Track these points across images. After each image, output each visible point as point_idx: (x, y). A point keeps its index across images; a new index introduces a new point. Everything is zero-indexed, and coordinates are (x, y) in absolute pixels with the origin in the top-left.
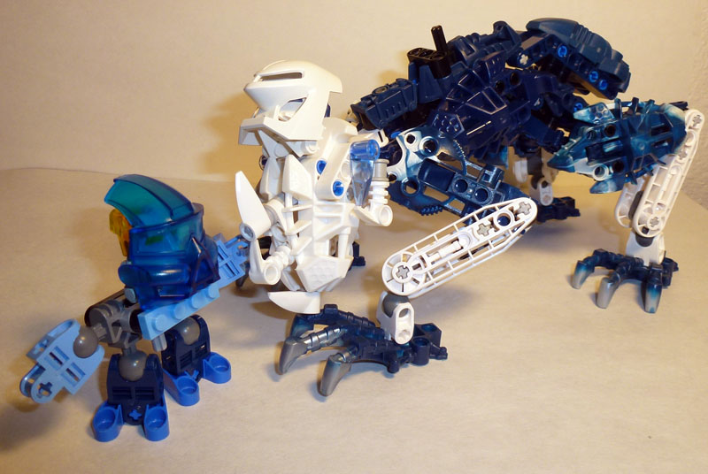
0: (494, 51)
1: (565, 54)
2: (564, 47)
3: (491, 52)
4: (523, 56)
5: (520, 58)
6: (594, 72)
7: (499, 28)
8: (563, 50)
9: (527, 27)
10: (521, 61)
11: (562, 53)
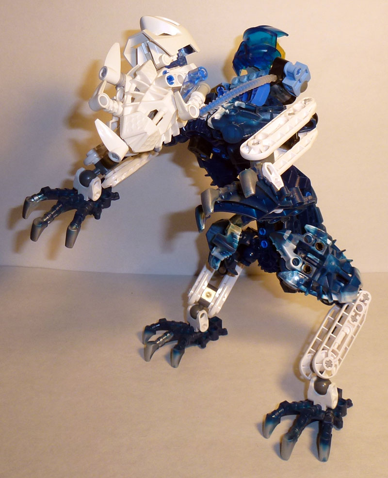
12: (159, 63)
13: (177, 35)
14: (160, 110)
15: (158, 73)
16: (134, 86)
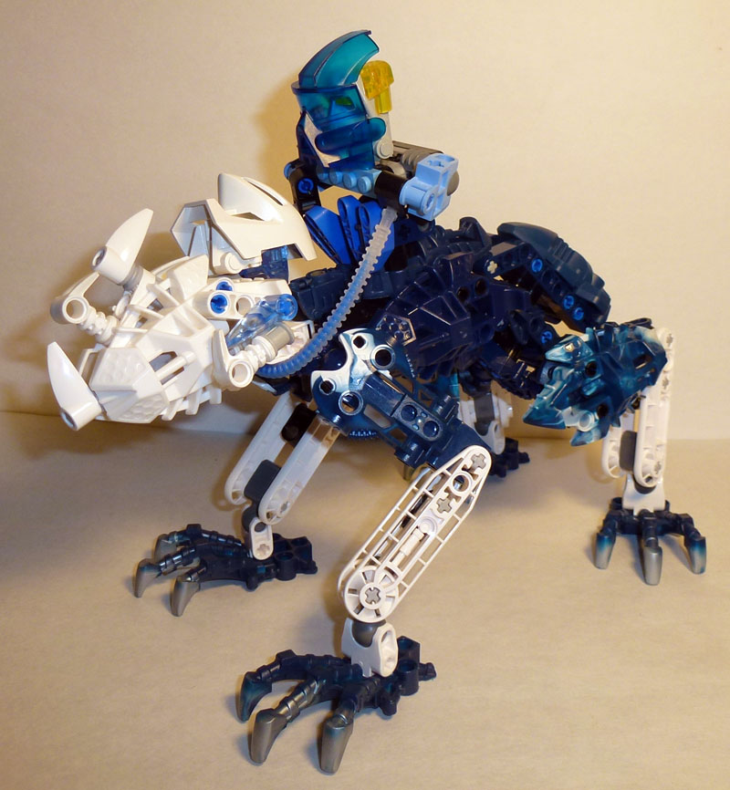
0: (460, 251)
1: (540, 269)
2: (539, 260)
3: (456, 252)
4: (492, 263)
5: (488, 264)
6: (569, 297)
7: (467, 225)
8: (538, 264)
9: (499, 230)
10: (489, 269)
11: (536, 267)
12: (219, 264)
13: (272, 221)
14: (180, 355)
15: (209, 283)
16: (151, 298)
